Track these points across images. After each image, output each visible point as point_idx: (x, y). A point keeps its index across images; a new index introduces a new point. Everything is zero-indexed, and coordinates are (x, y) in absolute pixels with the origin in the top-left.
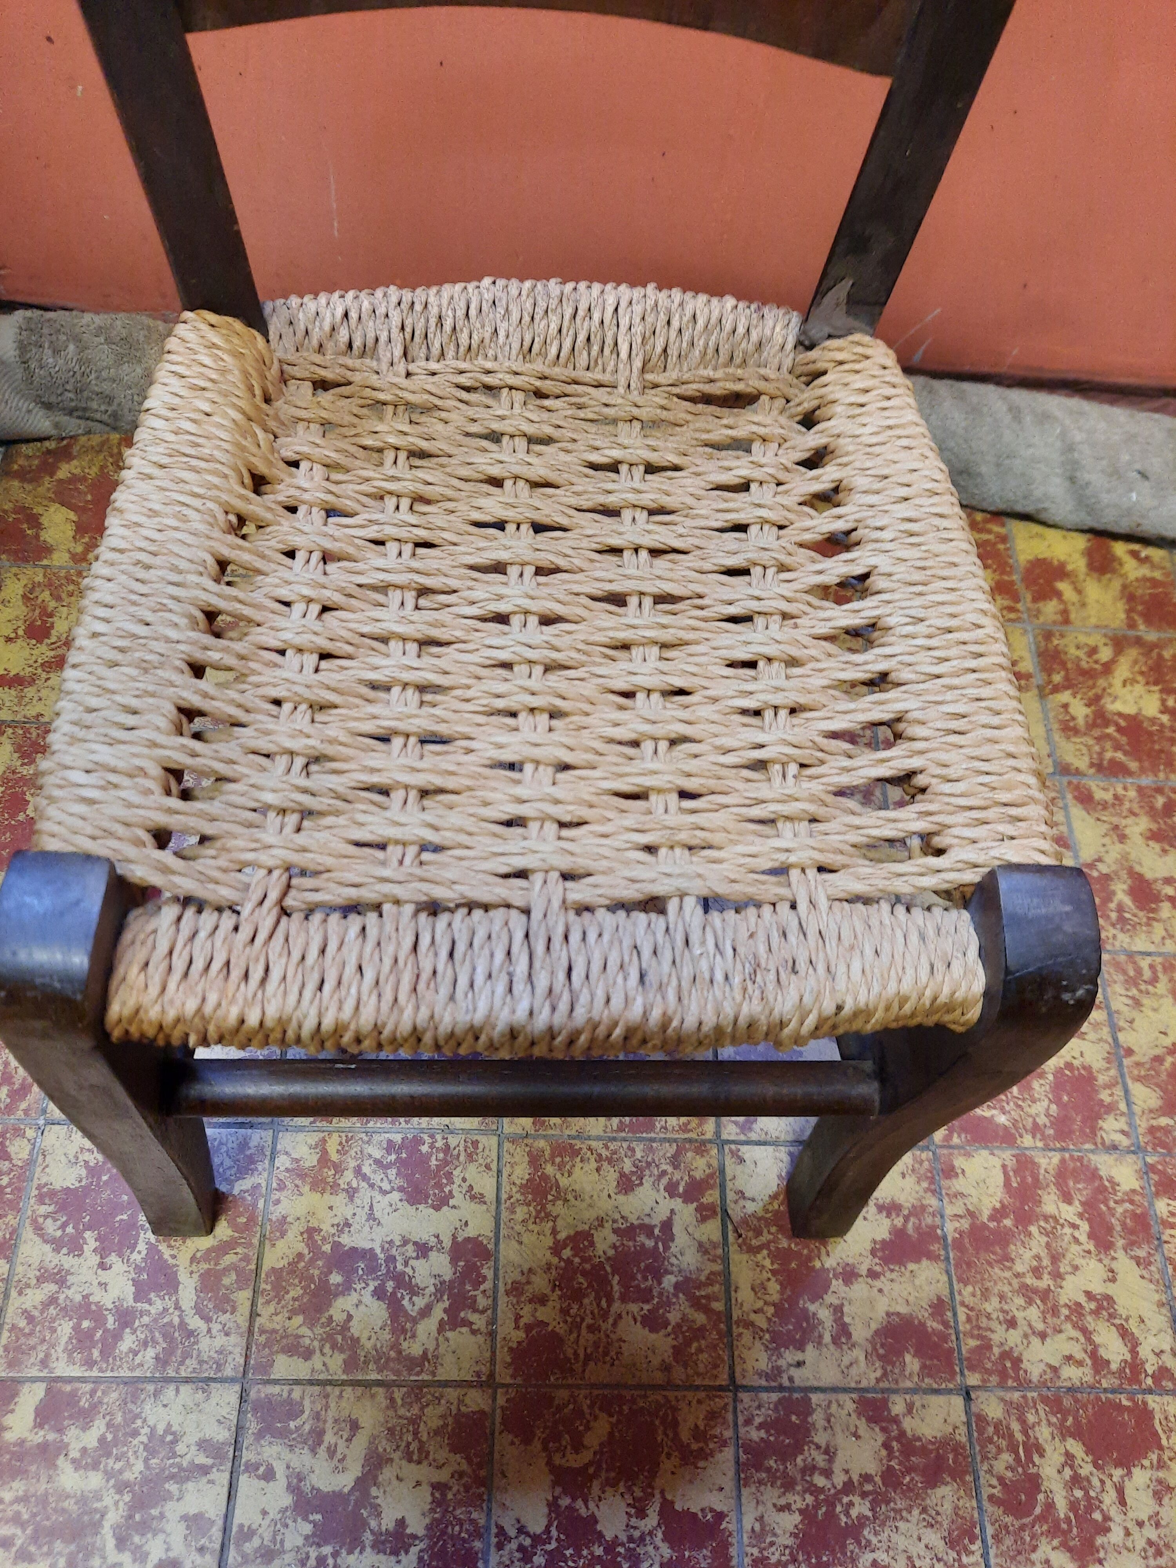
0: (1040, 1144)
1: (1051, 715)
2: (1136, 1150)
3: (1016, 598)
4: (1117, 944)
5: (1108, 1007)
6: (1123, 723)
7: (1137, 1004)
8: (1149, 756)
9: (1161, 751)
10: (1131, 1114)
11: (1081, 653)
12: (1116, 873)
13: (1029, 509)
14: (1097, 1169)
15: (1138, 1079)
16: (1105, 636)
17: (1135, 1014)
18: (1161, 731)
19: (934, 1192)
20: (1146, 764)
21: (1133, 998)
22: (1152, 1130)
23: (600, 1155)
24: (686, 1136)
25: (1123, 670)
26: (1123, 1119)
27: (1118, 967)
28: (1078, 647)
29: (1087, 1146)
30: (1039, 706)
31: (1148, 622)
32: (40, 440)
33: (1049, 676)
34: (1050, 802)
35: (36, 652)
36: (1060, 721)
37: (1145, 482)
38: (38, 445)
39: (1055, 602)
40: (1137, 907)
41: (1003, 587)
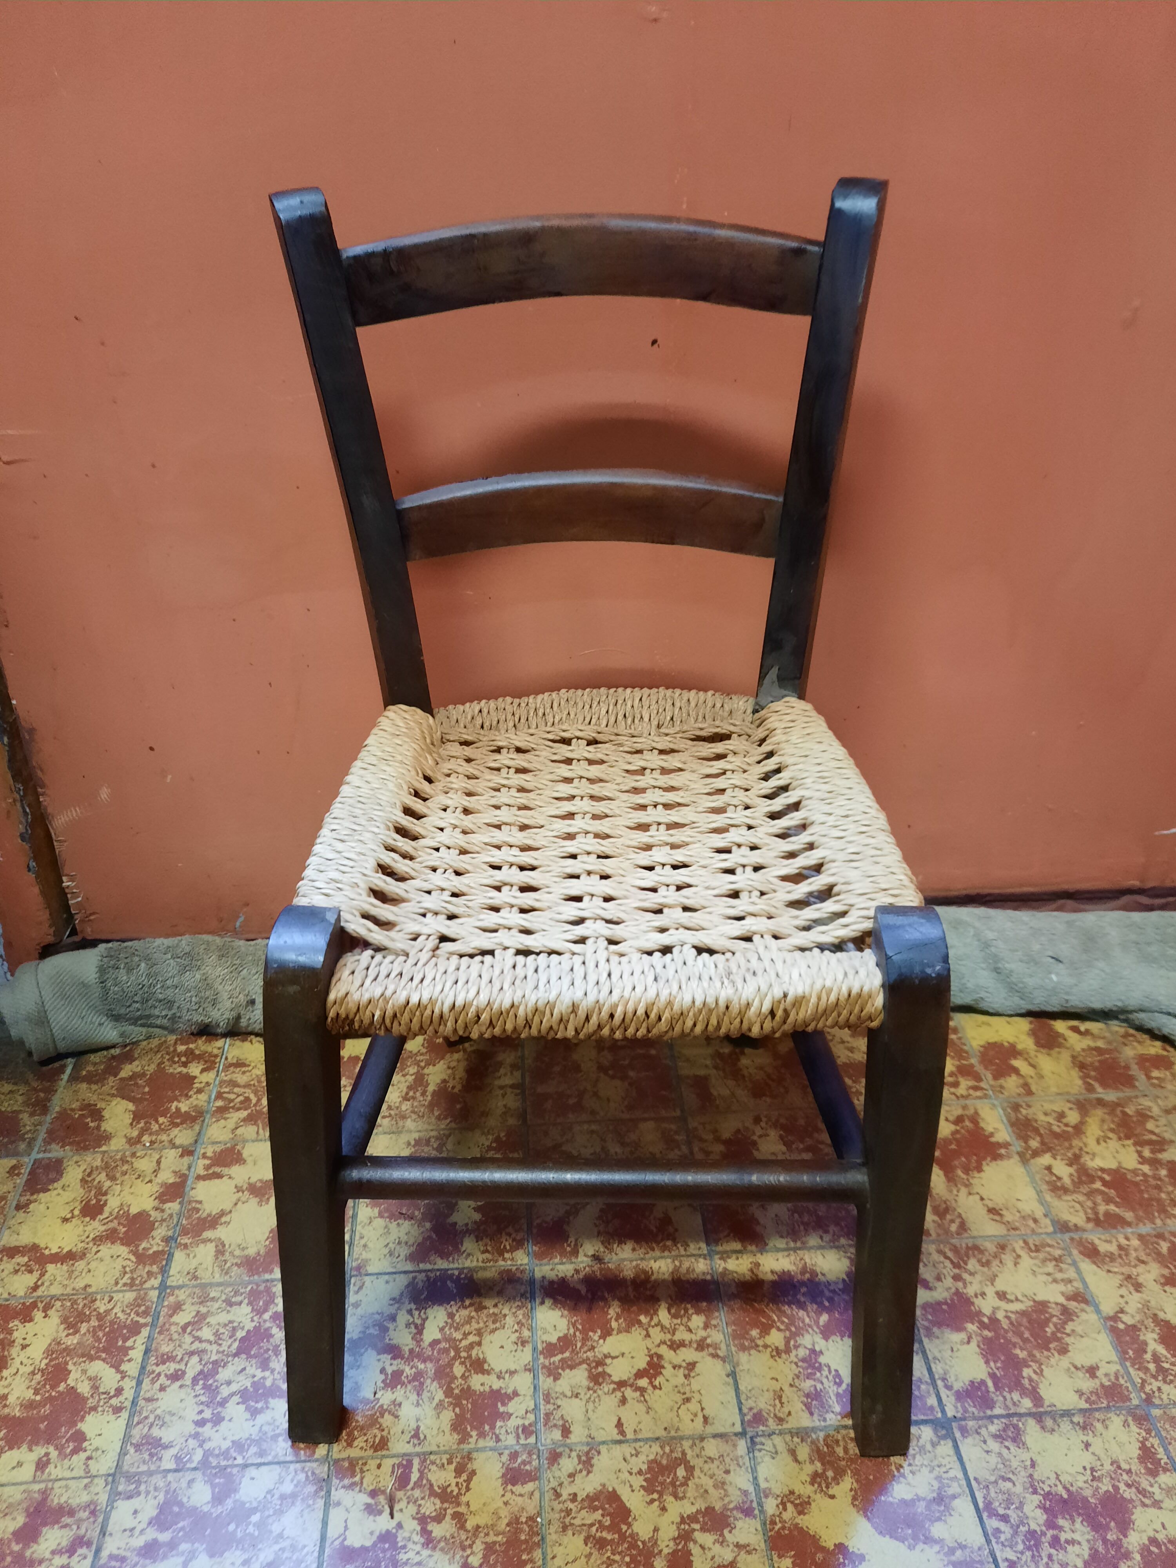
1: (1038, 1177)
3: (978, 1078)
4: (1164, 1397)
6: (1107, 1178)
8: (1141, 1205)
9: (1151, 1199)
11: (1050, 1119)
12: (1142, 1322)
13: (966, 1000)
16: (1069, 1101)
18: (1146, 1181)
20: (1141, 1213)
25: (1093, 1129)
28: (1046, 1114)
30: (1022, 1170)
31: (1104, 1085)
32: (107, 1048)
33: (1026, 1142)
34: (1058, 1260)
35: (89, 1228)
36: (1048, 1183)
37: (1061, 965)
38: (105, 1053)
39: (1014, 1077)
40: (1173, 1356)
41: (964, 1070)
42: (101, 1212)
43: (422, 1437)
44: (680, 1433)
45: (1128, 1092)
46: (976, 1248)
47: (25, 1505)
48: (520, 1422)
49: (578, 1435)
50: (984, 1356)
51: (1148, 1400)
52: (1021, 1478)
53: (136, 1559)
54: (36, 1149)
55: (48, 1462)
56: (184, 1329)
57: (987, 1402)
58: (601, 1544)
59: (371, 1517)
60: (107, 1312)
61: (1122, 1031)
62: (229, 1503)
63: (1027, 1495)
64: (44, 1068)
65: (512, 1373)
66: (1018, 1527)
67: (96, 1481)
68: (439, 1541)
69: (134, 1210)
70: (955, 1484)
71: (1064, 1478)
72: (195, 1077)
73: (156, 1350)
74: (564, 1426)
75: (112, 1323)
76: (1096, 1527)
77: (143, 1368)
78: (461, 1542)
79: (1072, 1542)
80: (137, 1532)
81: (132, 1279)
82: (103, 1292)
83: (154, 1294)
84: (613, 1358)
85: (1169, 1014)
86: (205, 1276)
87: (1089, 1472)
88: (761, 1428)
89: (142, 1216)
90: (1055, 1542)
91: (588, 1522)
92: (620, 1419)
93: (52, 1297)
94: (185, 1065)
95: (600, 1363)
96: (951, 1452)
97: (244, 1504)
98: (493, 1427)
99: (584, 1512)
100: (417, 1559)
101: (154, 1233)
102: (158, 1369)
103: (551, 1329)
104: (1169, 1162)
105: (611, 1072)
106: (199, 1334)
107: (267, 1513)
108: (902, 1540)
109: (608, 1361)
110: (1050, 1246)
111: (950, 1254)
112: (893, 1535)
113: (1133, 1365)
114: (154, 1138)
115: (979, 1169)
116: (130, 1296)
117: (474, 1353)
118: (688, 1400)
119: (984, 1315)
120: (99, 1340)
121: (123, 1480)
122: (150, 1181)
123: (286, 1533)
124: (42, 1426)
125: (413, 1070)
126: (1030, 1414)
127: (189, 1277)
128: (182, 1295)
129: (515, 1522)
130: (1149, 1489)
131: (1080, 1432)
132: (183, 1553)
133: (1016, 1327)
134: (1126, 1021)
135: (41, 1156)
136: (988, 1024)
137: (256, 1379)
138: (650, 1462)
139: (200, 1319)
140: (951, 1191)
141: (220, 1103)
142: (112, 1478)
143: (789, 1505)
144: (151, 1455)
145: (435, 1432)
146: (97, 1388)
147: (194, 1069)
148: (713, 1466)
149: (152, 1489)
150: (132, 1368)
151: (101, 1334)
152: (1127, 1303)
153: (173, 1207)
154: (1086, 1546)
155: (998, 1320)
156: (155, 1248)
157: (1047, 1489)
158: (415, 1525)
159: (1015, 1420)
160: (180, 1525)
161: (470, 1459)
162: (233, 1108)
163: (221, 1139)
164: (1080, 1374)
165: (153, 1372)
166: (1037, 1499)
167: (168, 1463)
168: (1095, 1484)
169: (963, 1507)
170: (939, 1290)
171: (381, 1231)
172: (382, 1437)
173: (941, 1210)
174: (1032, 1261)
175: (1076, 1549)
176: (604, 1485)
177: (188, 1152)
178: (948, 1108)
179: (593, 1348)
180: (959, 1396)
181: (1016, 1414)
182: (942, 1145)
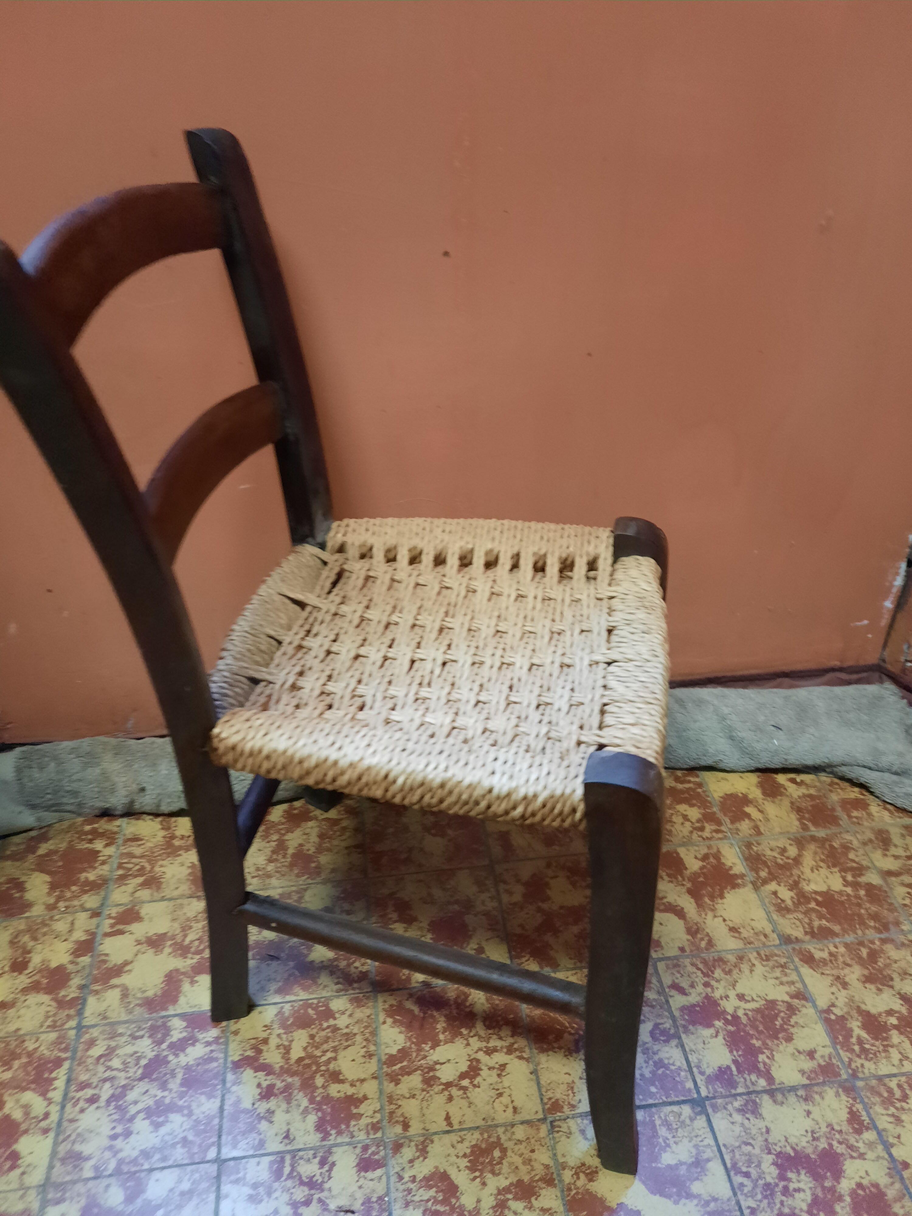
1: (767, 901)
3: (719, 823)
4: (866, 1071)
5: (876, 1127)
6: (820, 899)
7: (898, 1121)
8: (845, 919)
9: (853, 914)
11: (775, 854)
12: (848, 1013)
13: (709, 762)
16: (789, 839)
17: (899, 1130)
18: (849, 900)
20: (846, 926)
21: (893, 1115)
25: (808, 860)
27: (874, 1091)
28: (772, 850)
30: (755, 896)
31: (816, 824)
32: (30, 830)
33: (757, 873)
34: (783, 966)
35: (17, 981)
36: (774, 905)
37: (780, 732)
38: (25, 835)
39: (747, 821)
40: (872, 1038)
41: (708, 817)
42: (27, 968)
43: (292, 1137)
44: (495, 1122)
45: (834, 829)
46: (721, 960)
48: (369, 1120)
49: (415, 1129)
50: (729, 1046)
51: (854, 1075)
52: (759, 1142)
56: (98, 1060)
57: (731, 1083)
59: (253, 1206)
60: (36, 1049)
61: (828, 780)
62: (139, 1202)
63: (764, 1156)
65: (363, 1081)
66: (757, 1180)
67: (29, 1191)
69: (54, 965)
70: (709, 1150)
71: (792, 1140)
72: (99, 852)
73: (76, 1079)
74: (404, 1121)
75: (40, 1059)
76: (817, 1177)
77: (66, 1095)
79: (798, 1190)
81: (55, 1022)
82: (30, 1034)
83: (73, 1033)
84: (441, 1064)
85: (864, 767)
86: (113, 1017)
87: (810, 1134)
88: (559, 1114)
89: (60, 969)
90: (786, 1191)
91: (425, 1198)
92: (448, 1113)
94: (91, 841)
95: (432, 1069)
96: (705, 1124)
97: (151, 1201)
98: (348, 1126)
99: (421, 1191)
101: (71, 983)
102: (78, 1095)
103: (392, 1044)
104: (867, 884)
105: (433, 831)
106: (109, 1064)
107: (170, 1208)
108: (669, 1197)
110: (776, 955)
111: (701, 966)
112: (662, 1194)
113: (842, 1049)
114: (67, 903)
115: (722, 897)
116: (53, 1036)
117: (332, 1066)
118: (500, 1095)
119: (728, 1013)
120: (29, 1074)
121: (51, 1189)
122: (66, 940)
125: (275, 837)
126: (765, 1091)
127: (100, 1017)
128: (95, 1033)
129: (367, 1201)
130: (856, 1144)
131: (803, 1103)
133: (752, 1022)
134: (831, 773)
136: (726, 780)
137: (157, 1098)
138: (473, 1147)
139: (110, 1053)
140: (700, 915)
141: (121, 872)
142: (44, 1187)
143: (582, 1175)
144: (75, 1167)
145: (302, 1133)
146: (29, 1114)
147: (99, 845)
148: (522, 1147)
149: (76, 1195)
150: (56, 1095)
151: (30, 1069)
152: (837, 998)
153: (85, 960)
154: (808, 1193)
155: (738, 1017)
156: (72, 995)
157: (778, 1149)
158: (288, 1210)
159: (753, 1096)
161: (330, 1153)
162: (131, 875)
163: (123, 901)
164: (802, 1057)
165: (73, 1098)
166: (770, 1158)
167: (88, 1173)
168: (815, 1143)
169: (716, 1168)
170: (693, 995)
172: (260, 1140)
173: (693, 931)
174: (764, 969)
175: (801, 1195)
176: (436, 1167)
177: (96, 914)
178: (697, 848)
179: (425, 1057)
180: (710, 1080)
181: (754, 1092)
182: (693, 878)
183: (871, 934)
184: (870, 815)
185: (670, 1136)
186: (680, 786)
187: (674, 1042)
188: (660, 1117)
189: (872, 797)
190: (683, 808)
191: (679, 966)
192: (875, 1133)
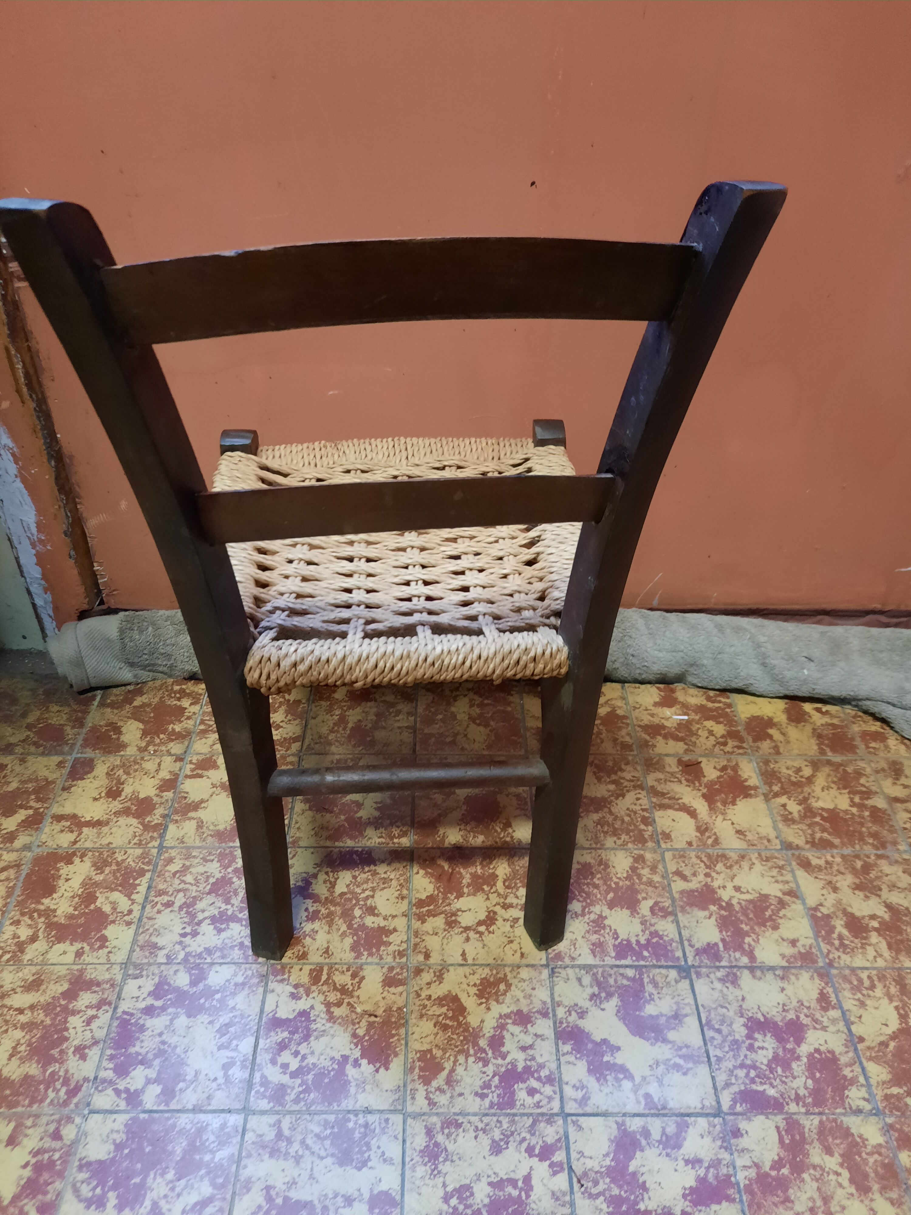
0: (803, 1110)
1: (775, 811)
2: (876, 1113)
3: (742, 740)
4: (842, 962)
5: (841, 1007)
6: (825, 815)
7: (863, 1004)
8: (847, 835)
9: (854, 831)
10: (869, 1086)
11: (790, 772)
12: (834, 913)
13: (740, 685)
14: (848, 1129)
15: (870, 1059)
16: (806, 760)
17: (861, 1011)
18: (853, 818)
19: (726, 1149)
20: (845, 840)
21: (859, 1000)
22: (887, 1097)
23: (477, 1127)
24: (539, 1111)
25: (821, 780)
26: (864, 1089)
27: (845, 979)
28: (788, 768)
29: (838, 1111)
30: (765, 805)
31: (833, 749)
32: (125, 685)
33: (770, 787)
34: (781, 868)
35: (111, 806)
36: (782, 815)
37: (812, 664)
38: (123, 688)
39: (768, 741)
40: (853, 936)
41: (732, 735)
42: (120, 795)
43: (330, 953)
44: (504, 963)
45: (850, 757)
46: (724, 856)
47: (68, 978)
48: (397, 948)
49: (435, 959)
50: (719, 928)
51: (830, 964)
52: (734, 1006)
53: (140, 1015)
54: (76, 751)
55: (83, 953)
56: (174, 874)
57: (717, 957)
58: (445, 1027)
59: (294, 1001)
60: (123, 861)
61: (853, 713)
62: (201, 986)
63: (736, 1018)
64: (82, 696)
65: (394, 917)
66: (727, 1037)
67: (114, 966)
68: (338, 1019)
69: (142, 796)
70: (688, 1008)
71: (764, 1009)
72: (186, 708)
73: (156, 887)
74: (426, 952)
75: (126, 868)
76: (780, 1040)
77: (146, 898)
78: (353, 1020)
79: (762, 1048)
80: (141, 999)
81: (140, 841)
82: (121, 848)
83: (154, 851)
84: (463, 911)
85: (889, 703)
86: (189, 842)
87: (781, 1006)
88: (560, 963)
89: (148, 799)
90: (751, 1047)
91: (438, 1013)
92: (464, 951)
93: (87, 849)
94: (179, 699)
95: (454, 914)
96: (688, 987)
97: (210, 987)
98: (378, 950)
99: (435, 1007)
100: (323, 1028)
101: (156, 812)
102: (156, 900)
103: (422, 891)
104: (872, 806)
105: (478, 721)
106: (184, 878)
107: (225, 994)
108: (647, 1039)
109: (459, 913)
110: (776, 858)
111: (705, 859)
112: (642, 1036)
113: (823, 941)
114: (156, 748)
115: (734, 803)
116: (139, 852)
117: (369, 902)
118: (512, 942)
119: (723, 901)
120: (117, 879)
121: (131, 967)
122: (153, 777)
123: (237, 1007)
124: (79, 930)
125: (338, 712)
126: (746, 967)
127: (179, 841)
128: (173, 853)
129: (388, 1010)
130: (820, 1019)
131: (779, 981)
132: (170, 1014)
133: (744, 910)
134: (856, 706)
135: (79, 755)
136: (754, 703)
137: (221, 909)
138: (482, 979)
139: (185, 869)
140: (711, 817)
141: (202, 727)
142: (125, 965)
143: (573, 1013)
144: (151, 953)
145: (339, 951)
146: (116, 909)
147: (185, 703)
148: (525, 985)
149: (150, 974)
150: (139, 898)
151: (118, 875)
152: (825, 899)
153: (169, 795)
154: (771, 1051)
155: (733, 905)
156: (156, 821)
157: (750, 1015)
158: (323, 1008)
159: (735, 970)
160: (169, 997)
161: (362, 969)
162: (211, 731)
163: (203, 751)
164: (785, 944)
165: (153, 901)
166: (742, 1020)
167: (161, 959)
168: (784, 1014)
169: (692, 1022)
170: (694, 882)
171: (310, 819)
172: (304, 952)
173: (703, 829)
174: (763, 868)
175: (764, 1052)
176: (450, 991)
177: (179, 759)
178: (717, 760)
179: (450, 904)
180: (698, 952)
181: (736, 966)
182: (710, 785)
183: (868, 849)
184: (887, 747)
185: (655, 992)
186: (710, 705)
187: (670, 918)
188: (648, 976)
189: (891, 732)
190: (709, 724)
191: (685, 857)
192: (840, 1011)
